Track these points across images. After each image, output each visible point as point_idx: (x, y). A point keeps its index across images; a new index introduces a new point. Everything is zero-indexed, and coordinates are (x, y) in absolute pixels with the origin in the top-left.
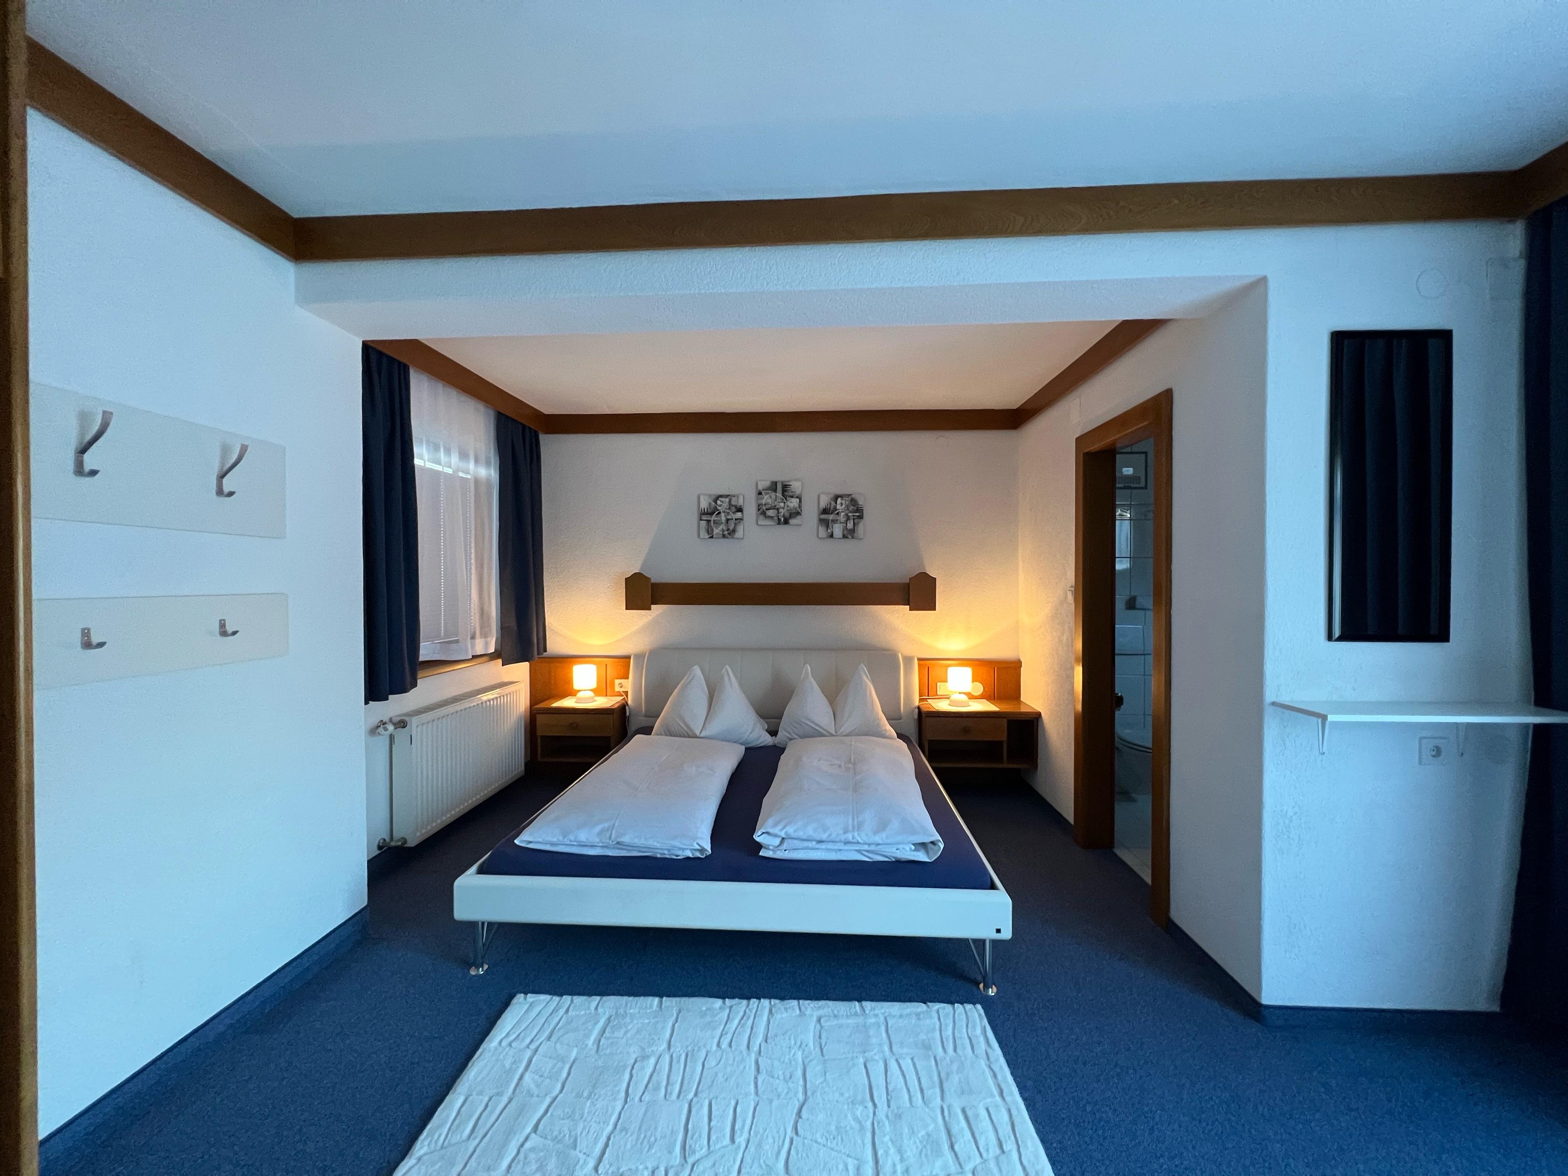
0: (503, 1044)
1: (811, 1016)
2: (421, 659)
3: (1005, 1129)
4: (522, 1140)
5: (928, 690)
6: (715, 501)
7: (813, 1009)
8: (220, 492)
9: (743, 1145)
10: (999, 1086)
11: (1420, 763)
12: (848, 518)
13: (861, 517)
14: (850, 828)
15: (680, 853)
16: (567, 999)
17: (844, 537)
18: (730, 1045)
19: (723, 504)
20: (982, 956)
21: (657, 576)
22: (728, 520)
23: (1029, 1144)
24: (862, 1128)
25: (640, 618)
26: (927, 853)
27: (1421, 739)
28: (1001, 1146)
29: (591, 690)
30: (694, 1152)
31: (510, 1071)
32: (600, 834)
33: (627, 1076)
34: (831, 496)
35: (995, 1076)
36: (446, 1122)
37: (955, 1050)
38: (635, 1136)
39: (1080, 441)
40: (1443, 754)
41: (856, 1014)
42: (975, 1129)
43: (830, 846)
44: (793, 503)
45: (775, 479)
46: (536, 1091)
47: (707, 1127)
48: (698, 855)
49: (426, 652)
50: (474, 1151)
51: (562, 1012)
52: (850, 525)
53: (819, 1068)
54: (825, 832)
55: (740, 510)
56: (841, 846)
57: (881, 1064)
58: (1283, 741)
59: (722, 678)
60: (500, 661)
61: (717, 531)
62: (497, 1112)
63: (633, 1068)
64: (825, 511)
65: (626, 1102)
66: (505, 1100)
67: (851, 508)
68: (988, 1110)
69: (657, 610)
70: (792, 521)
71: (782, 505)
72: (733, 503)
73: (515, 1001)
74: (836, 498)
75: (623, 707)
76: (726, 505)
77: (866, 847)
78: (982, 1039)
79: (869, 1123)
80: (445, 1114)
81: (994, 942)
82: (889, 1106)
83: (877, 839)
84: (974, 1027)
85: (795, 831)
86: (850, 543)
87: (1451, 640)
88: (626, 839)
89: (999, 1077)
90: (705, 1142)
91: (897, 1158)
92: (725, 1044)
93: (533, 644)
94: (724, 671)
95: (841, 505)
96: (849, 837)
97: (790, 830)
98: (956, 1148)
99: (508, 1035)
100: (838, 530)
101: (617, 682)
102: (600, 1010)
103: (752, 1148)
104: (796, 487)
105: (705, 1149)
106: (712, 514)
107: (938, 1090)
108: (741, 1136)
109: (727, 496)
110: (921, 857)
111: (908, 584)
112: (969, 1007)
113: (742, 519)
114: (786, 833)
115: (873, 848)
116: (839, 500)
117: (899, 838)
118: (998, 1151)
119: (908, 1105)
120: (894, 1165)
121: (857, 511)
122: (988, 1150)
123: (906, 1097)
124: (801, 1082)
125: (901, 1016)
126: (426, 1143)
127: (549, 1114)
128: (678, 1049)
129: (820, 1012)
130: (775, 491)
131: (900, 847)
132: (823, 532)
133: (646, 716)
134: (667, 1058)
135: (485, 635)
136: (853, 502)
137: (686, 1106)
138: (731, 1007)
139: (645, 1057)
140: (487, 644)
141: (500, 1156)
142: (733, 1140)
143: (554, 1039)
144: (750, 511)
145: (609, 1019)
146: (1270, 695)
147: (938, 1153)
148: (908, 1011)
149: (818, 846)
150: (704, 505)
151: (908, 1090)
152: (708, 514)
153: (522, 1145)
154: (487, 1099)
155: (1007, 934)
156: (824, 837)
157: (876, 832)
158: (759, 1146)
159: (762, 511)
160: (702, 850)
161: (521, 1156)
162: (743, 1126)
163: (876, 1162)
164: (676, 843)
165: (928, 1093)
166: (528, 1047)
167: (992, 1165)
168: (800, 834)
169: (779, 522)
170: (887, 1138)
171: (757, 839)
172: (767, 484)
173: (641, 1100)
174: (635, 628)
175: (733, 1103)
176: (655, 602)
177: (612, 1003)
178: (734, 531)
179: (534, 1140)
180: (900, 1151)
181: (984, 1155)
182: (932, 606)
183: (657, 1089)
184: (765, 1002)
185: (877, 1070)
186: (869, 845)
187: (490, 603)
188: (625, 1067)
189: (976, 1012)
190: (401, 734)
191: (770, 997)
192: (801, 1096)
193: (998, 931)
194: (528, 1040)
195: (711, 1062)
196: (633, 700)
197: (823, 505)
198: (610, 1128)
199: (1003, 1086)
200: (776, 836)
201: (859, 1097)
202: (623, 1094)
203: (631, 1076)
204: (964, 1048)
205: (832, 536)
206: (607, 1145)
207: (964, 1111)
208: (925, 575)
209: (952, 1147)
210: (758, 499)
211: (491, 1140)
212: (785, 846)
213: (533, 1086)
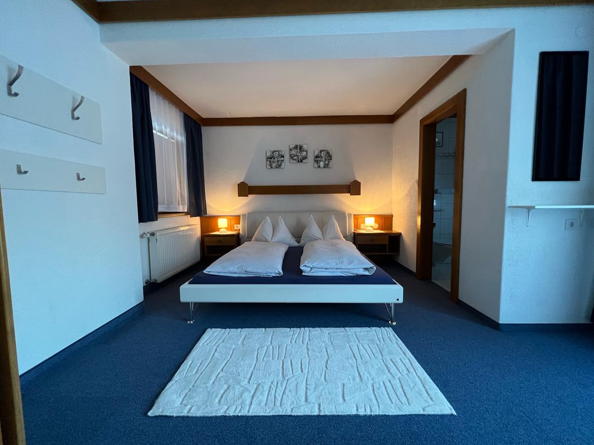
0: (205, 344)
1: (326, 332)
2: (159, 211)
3: (409, 366)
4: (217, 374)
5: (357, 226)
6: (273, 153)
7: (327, 331)
8: (73, 117)
9: (307, 373)
10: (403, 352)
11: (565, 229)
12: (326, 160)
13: (331, 159)
14: (338, 263)
15: (270, 274)
16: (228, 330)
17: (324, 167)
18: (296, 342)
19: (276, 154)
20: (391, 310)
21: (251, 183)
22: (278, 161)
23: (419, 369)
24: (352, 366)
25: (244, 200)
26: (369, 272)
27: (566, 220)
28: (408, 370)
29: (225, 228)
30: (287, 376)
31: (209, 353)
32: (238, 268)
33: (256, 353)
34: (319, 150)
35: (401, 349)
36: (186, 369)
37: (384, 341)
38: (263, 371)
39: (421, 121)
40: (574, 226)
41: (343, 331)
42: (398, 366)
43: (331, 270)
44: (304, 154)
45: (296, 144)
46: (220, 358)
47: (291, 368)
48: (278, 275)
49: (161, 208)
50: (198, 378)
51: (226, 334)
52: (327, 162)
53: (332, 348)
54: (328, 265)
55: (283, 157)
56: (335, 270)
57: (356, 346)
58: (513, 221)
59: (278, 221)
60: (189, 216)
61: (274, 165)
62: (206, 365)
63: (258, 350)
64: (317, 157)
65: (257, 361)
66: (208, 361)
67: (327, 155)
68: (400, 359)
69: (251, 197)
70: (304, 161)
71: (299, 154)
72: (280, 154)
73: (207, 331)
74: (321, 151)
75: (238, 235)
76: (277, 155)
77: (345, 270)
78: (394, 338)
79: (355, 364)
80: (184, 367)
81: (396, 305)
82: (362, 359)
83: (349, 267)
84: (390, 334)
85: (317, 265)
86: (326, 170)
87: (581, 179)
88: (249, 270)
89: (403, 349)
90: (291, 372)
91: (368, 376)
92: (293, 342)
93: (202, 209)
94: (279, 218)
95: (323, 154)
96: (338, 266)
97: (315, 264)
98: (391, 371)
99: (206, 341)
100: (322, 164)
101: (235, 225)
102: (242, 333)
103: (310, 374)
104: (305, 147)
105: (292, 375)
106: (271, 158)
107: (380, 354)
108: (305, 370)
109: (277, 151)
110: (367, 273)
111: (350, 185)
112: (386, 328)
113: (283, 160)
114: (313, 266)
115: (347, 270)
116: (322, 152)
117: (358, 266)
118: (407, 372)
119: (369, 359)
120: (368, 377)
121: (329, 157)
122: (403, 372)
123: (368, 356)
124: (326, 353)
125: (361, 332)
126: (178, 376)
127: (227, 365)
128: (275, 343)
129: (329, 331)
130: (297, 149)
131: (358, 270)
132: (316, 165)
133: (247, 238)
134: (271, 347)
135: (183, 205)
136: (328, 153)
137: (282, 362)
138: (294, 331)
139: (262, 347)
140: (184, 208)
141: (209, 379)
142: (302, 371)
143: (225, 342)
144: (287, 157)
145: (246, 336)
146: (508, 203)
147: (384, 373)
148: (364, 330)
149: (326, 270)
150: (269, 155)
151: (368, 354)
152: (270, 159)
153: (218, 376)
154: (201, 362)
155: (401, 301)
156: (328, 267)
157: (350, 264)
158: (313, 373)
159: (292, 157)
160: (280, 273)
161: (218, 379)
162: (306, 367)
163: (360, 377)
164: (269, 271)
165: (376, 355)
166: (215, 345)
167: (406, 376)
168: (318, 266)
169: (298, 162)
170: (363, 369)
171: (301, 268)
172: (293, 146)
173: (263, 360)
174: (242, 204)
175: (300, 360)
176: (250, 193)
177: (245, 331)
178: (281, 165)
179: (222, 374)
180: (369, 373)
181: (402, 373)
182: (359, 194)
183: (269, 356)
184: (307, 329)
185: (355, 349)
186: (346, 269)
187: (184, 190)
188: (255, 350)
189: (390, 330)
190: (152, 238)
191: (309, 327)
192: (327, 358)
193: (398, 300)
194: (214, 343)
195: (289, 348)
196: (243, 231)
197: (316, 154)
198: (252, 369)
199: (405, 352)
200: (309, 267)
201: (350, 357)
202: (255, 359)
203: (258, 353)
204: (387, 341)
205: (319, 167)
206: (252, 374)
207: (391, 360)
208: (356, 181)
209: (389, 371)
210: (290, 152)
211: (205, 374)
212: (312, 270)
213: (218, 357)
